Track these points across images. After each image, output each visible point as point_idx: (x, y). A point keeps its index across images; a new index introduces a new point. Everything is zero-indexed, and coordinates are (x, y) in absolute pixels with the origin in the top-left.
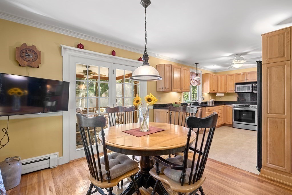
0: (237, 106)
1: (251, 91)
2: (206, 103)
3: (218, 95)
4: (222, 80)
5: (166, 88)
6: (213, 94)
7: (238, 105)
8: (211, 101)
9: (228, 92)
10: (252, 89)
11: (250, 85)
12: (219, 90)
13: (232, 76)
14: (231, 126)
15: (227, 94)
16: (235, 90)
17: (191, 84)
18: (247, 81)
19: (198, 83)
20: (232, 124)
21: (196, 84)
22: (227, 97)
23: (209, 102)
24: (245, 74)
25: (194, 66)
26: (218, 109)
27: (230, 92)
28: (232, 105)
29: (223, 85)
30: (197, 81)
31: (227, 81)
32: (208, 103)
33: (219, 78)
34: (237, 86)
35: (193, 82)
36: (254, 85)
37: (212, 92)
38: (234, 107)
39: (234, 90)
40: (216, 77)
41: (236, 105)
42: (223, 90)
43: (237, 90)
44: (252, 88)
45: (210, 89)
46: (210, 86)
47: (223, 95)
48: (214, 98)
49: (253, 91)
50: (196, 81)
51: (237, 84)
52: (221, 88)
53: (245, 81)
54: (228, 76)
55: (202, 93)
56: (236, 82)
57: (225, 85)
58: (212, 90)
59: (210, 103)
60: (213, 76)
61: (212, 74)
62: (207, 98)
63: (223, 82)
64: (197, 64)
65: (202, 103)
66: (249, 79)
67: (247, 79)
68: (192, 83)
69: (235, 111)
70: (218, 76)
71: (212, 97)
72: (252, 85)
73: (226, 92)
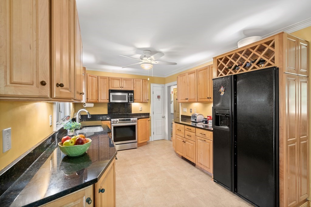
0: (117, 121)
1: (127, 102)
4: (93, 83)
9: (100, 101)
10: (128, 99)
11: (126, 94)
12: (89, 98)
13: (106, 80)
15: (97, 104)
18: (123, 89)
22: (96, 108)
24: (121, 80)
27: (102, 101)
28: (110, 120)
29: (94, 90)
31: (98, 86)
34: (111, 94)
36: (130, 94)
39: (108, 99)
41: (115, 120)
42: (94, 99)
43: (112, 100)
44: (128, 97)
47: (92, 105)
49: (130, 102)
51: (111, 91)
52: (92, 95)
53: (121, 89)
54: (99, 78)
56: (110, 89)
57: (96, 91)
63: (95, 85)
66: (124, 87)
70: (88, 76)
72: (128, 94)
73: (97, 101)
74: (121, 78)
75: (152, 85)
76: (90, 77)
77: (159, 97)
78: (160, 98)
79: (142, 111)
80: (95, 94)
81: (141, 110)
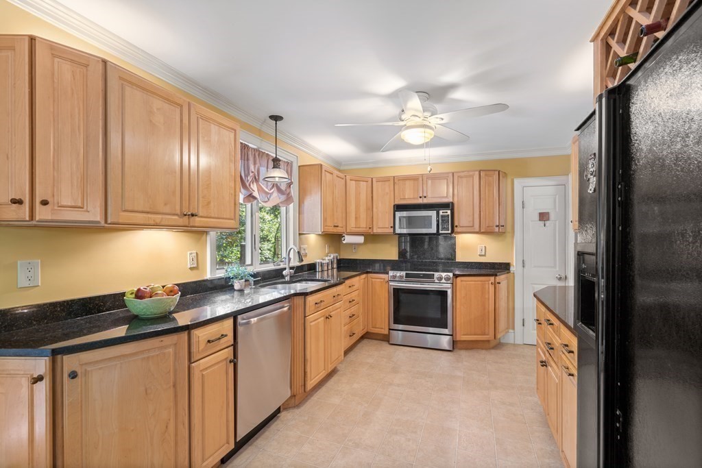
0: (401, 277)
1: (435, 232)
2: (312, 267)
3: (348, 239)
4: (360, 194)
5: (45, 203)
6: (333, 238)
7: (403, 273)
8: (327, 260)
9: (376, 230)
10: (438, 225)
11: (433, 214)
12: (352, 225)
13: (387, 183)
14: (386, 339)
15: (372, 238)
16: (394, 227)
17: (255, 198)
18: (425, 201)
19: (283, 198)
20: (386, 332)
21: (276, 198)
22: (370, 246)
23: (322, 265)
24: (421, 179)
25: (264, 129)
26: (349, 290)
27: (380, 231)
28: (388, 273)
29: (363, 208)
30: (279, 190)
31: (372, 197)
32: (318, 268)
33: (352, 185)
34: (398, 214)
35: (260, 190)
36: (441, 213)
37: (332, 230)
38: (394, 279)
39: (392, 225)
40: (343, 181)
41: (398, 274)
42: (363, 226)
43: (400, 228)
44: (438, 221)
45: (325, 220)
46: (324, 210)
47: (361, 239)
48: (337, 250)
49: (440, 232)
50: (275, 188)
51: (399, 208)
52: (356, 218)
53: (420, 201)
54: (374, 182)
55: (300, 234)
56: (396, 203)
57: (367, 209)
58: (329, 223)
59: (325, 268)
60: (335, 176)
61: (331, 170)
62: (316, 251)
63: (363, 197)
64: (276, 118)
65: (299, 269)
66: (429, 195)
67: (425, 195)
68: (256, 194)
69: (397, 291)
70: (348, 181)
71: (329, 247)
72: (438, 214)
73: (370, 231)
74: (422, 175)
75: (516, 181)
76: (354, 182)
77: (544, 217)
78: (548, 219)
79: (485, 255)
80: (363, 215)
81: (483, 253)
